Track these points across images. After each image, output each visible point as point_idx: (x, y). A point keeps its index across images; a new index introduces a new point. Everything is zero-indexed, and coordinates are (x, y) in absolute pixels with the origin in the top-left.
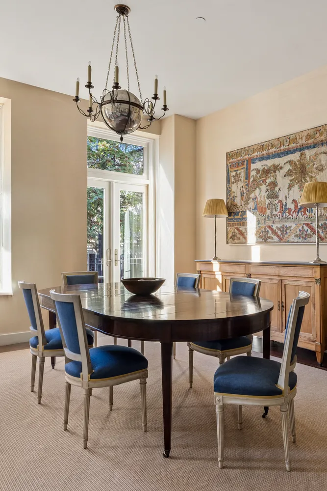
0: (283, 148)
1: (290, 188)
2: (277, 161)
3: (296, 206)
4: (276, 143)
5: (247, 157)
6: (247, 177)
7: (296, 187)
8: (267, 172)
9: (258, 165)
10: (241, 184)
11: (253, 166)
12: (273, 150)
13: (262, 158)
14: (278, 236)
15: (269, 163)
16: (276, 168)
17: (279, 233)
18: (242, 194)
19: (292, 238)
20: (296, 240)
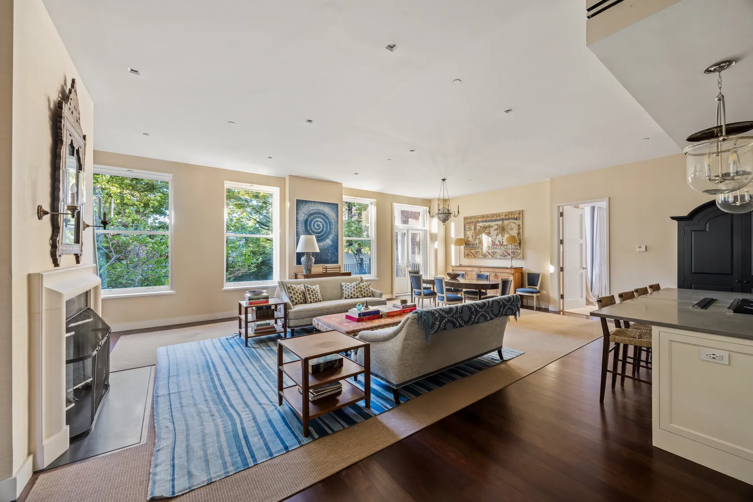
0: (493, 218)
1: (497, 235)
2: (490, 224)
3: (500, 243)
4: (490, 216)
5: (475, 220)
6: (475, 229)
7: (500, 236)
8: (485, 228)
9: (481, 224)
10: (471, 232)
11: (478, 224)
12: (489, 219)
13: (483, 222)
14: (491, 255)
15: (487, 224)
16: (490, 227)
17: (492, 254)
18: (473, 236)
19: (498, 256)
20: (500, 257)
